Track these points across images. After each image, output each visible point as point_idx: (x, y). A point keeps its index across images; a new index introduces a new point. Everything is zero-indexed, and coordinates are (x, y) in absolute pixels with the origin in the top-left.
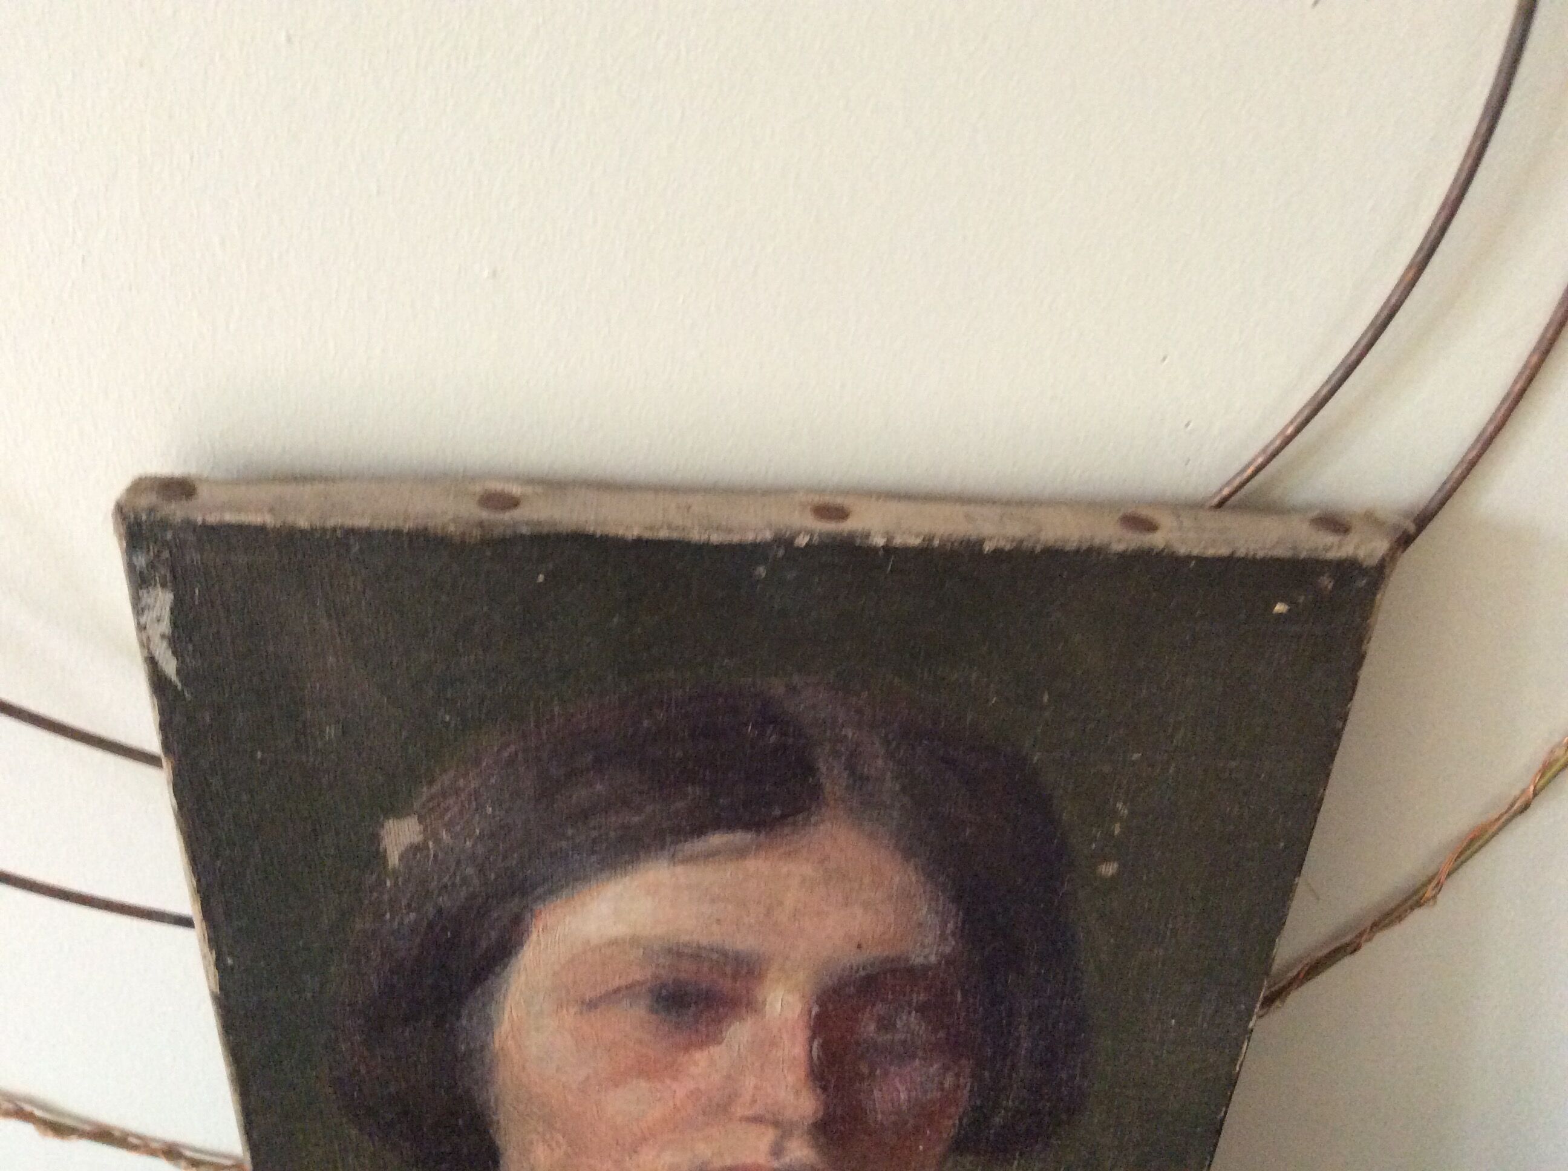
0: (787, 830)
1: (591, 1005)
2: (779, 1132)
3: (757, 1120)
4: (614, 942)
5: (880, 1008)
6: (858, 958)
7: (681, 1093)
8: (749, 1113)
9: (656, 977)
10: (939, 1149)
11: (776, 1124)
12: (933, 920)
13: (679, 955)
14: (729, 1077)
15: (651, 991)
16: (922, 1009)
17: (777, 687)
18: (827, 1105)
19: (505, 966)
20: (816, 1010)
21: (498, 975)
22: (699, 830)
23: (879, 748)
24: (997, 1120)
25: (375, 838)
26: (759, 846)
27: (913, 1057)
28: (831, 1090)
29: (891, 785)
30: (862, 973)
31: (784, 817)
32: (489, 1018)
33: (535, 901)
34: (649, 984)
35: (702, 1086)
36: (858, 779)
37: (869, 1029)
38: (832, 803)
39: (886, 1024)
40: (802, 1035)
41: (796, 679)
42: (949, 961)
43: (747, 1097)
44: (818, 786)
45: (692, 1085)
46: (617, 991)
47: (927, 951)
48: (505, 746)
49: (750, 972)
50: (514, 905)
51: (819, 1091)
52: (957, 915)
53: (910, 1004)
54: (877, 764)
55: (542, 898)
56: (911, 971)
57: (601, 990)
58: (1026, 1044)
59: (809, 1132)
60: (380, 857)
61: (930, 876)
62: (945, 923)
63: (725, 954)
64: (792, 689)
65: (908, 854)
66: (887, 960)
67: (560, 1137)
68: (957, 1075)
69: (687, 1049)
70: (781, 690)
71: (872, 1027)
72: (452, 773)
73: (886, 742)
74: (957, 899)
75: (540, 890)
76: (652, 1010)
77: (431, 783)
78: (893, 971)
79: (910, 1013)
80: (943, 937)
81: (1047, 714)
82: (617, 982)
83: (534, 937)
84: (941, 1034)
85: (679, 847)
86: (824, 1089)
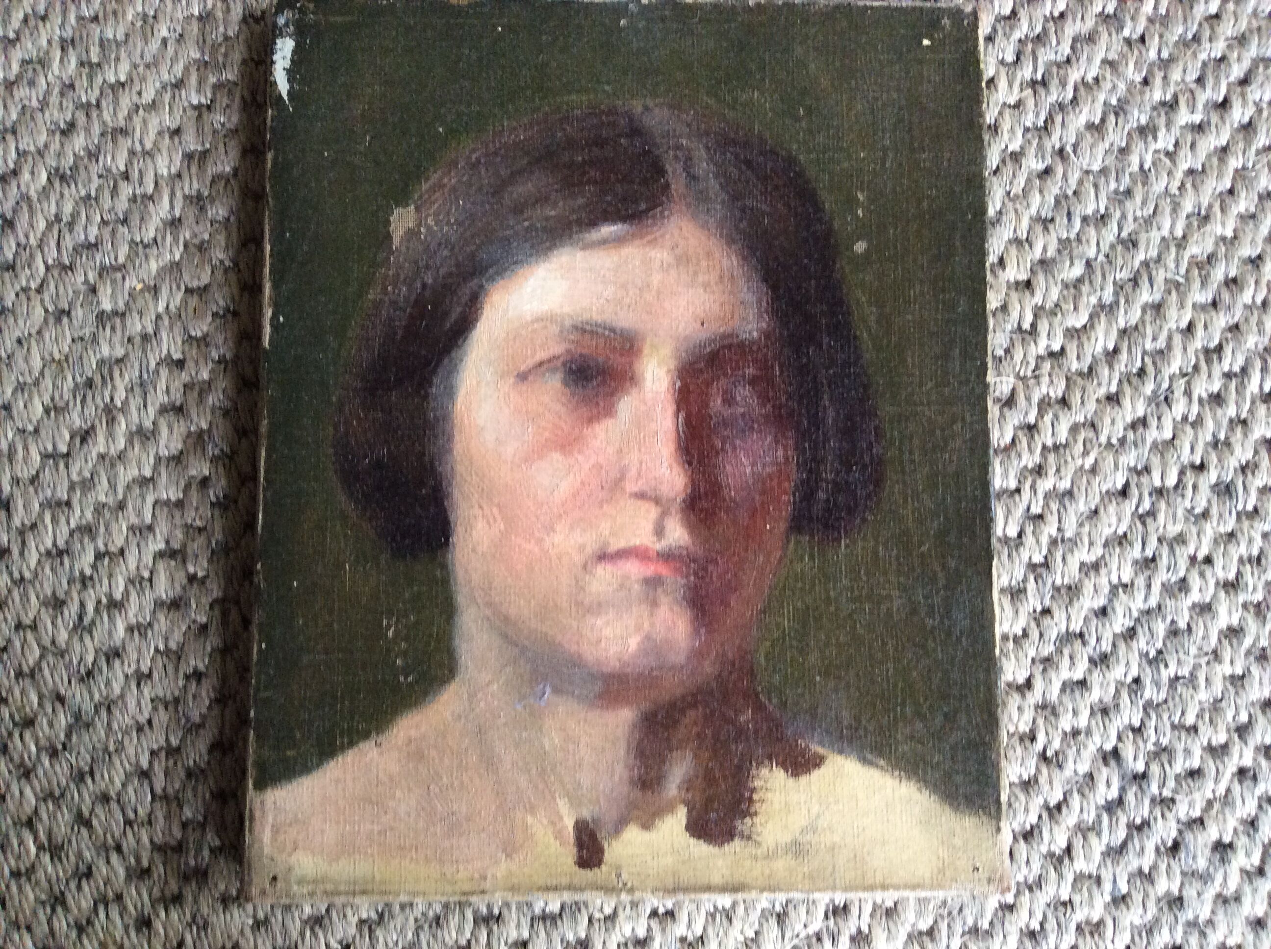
0: (650, 221)
1: (523, 377)
2: (659, 510)
3: (641, 496)
4: (538, 319)
5: (723, 382)
6: (703, 335)
7: (586, 467)
8: (635, 489)
9: (568, 351)
10: (783, 526)
11: (657, 501)
12: (750, 298)
13: (584, 331)
14: (620, 451)
15: (564, 364)
16: (753, 382)
17: (637, 107)
18: (693, 481)
19: (464, 341)
20: (678, 384)
21: (459, 347)
22: (593, 224)
23: (703, 153)
24: (821, 495)
25: (388, 223)
26: (633, 235)
27: (752, 428)
28: (695, 463)
29: (714, 185)
30: (708, 350)
31: (649, 209)
32: (452, 387)
33: (487, 281)
34: (562, 359)
35: (601, 460)
36: (693, 178)
37: (717, 403)
38: (677, 199)
39: (729, 400)
40: (671, 408)
41: (650, 103)
42: (767, 335)
43: (633, 472)
44: (667, 186)
45: (592, 461)
46: (541, 364)
47: (750, 326)
48: (474, 151)
49: (632, 347)
50: (474, 283)
51: (686, 466)
52: (767, 293)
53: (744, 376)
54: (703, 167)
55: (492, 279)
56: (741, 345)
57: (530, 362)
58: (831, 413)
59: (683, 510)
60: (388, 237)
61: (744, 258)
62: (759, 301)
63: (613, 330)
64: (646, 108)
65: (730, 241)
66: (724, 337)
67: (495, 510)
68: (785, 450)
69: (590, 420)
70: (640, 109)
71: (719, 401)
72: (439, 172)
73: (707, 148)
74: (765, 280)
75: (491, 271)
76: (566, 383)
77: (427, 179)
78: (730, 347)
79: (744, 386)
80: (760, 316)
81: (804, 124)
82: (541, 355)
83: (485, 312)
84: (769, 407)
85: (581, 236)
86: (690, 463)
